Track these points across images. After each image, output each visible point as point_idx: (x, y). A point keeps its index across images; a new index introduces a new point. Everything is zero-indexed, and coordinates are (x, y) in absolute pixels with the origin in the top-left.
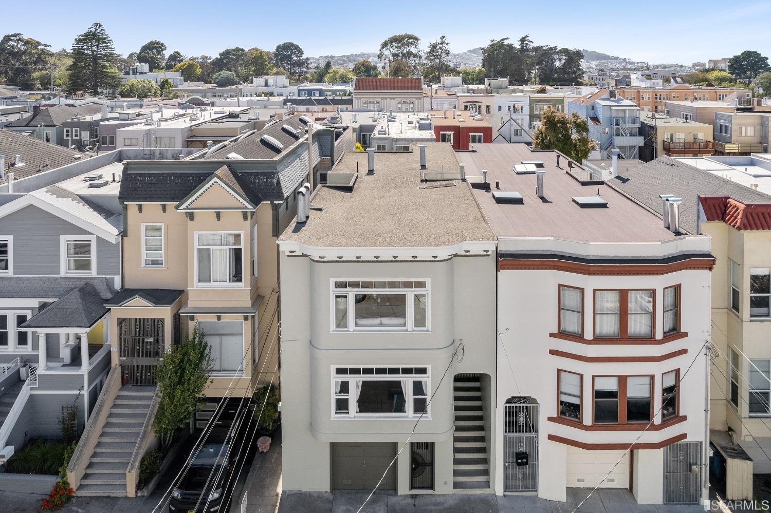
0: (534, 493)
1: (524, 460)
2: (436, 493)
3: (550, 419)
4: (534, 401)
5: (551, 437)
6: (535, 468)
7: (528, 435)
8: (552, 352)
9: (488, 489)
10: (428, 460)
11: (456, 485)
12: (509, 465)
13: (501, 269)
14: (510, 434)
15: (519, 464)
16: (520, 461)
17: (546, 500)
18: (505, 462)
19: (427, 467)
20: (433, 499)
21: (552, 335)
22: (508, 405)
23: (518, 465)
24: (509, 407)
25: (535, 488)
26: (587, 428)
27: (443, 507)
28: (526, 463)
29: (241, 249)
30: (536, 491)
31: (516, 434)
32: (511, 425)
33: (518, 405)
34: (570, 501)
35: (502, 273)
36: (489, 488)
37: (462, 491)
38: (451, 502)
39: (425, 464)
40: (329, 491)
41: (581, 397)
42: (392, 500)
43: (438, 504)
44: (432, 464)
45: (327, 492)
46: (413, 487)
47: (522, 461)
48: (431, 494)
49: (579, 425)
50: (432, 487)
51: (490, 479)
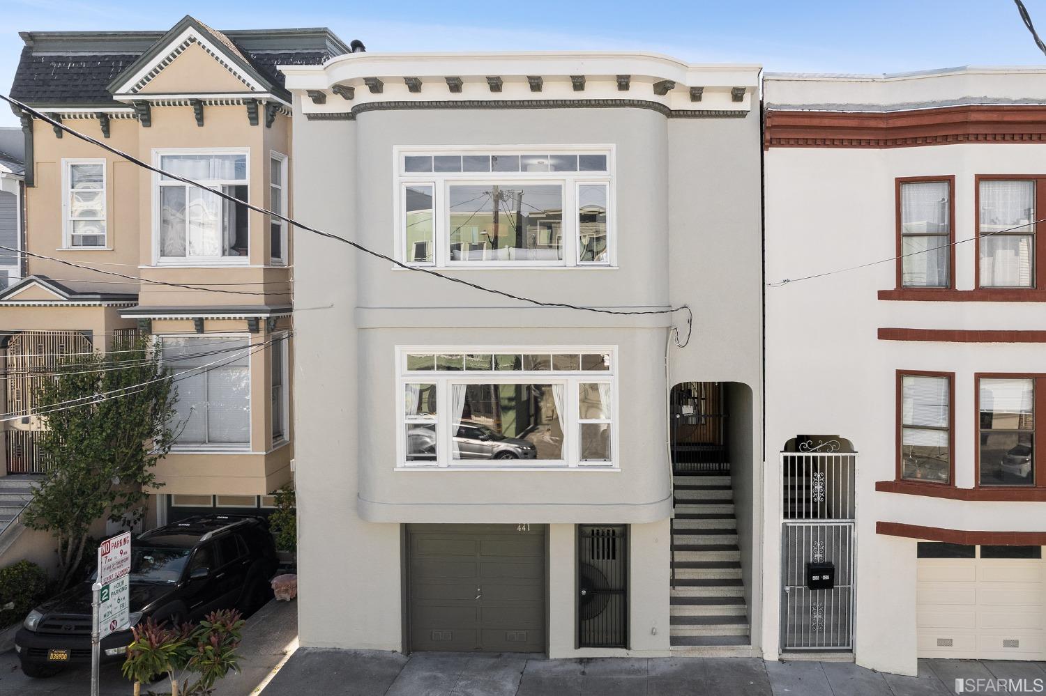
0: (846, 657)
1: (826, 577)
2: (632, 654)
3: (882, 486)
4: (844, 445)
5: (884, 528)
6: (848, 595)
7: (833, 522)
8: (885, 334)
9: (746, 646)
10: (615, 583)
11: (675, 641)
12: (792, 590)
13: (772, 145)
14: (794, 521)
15: (812, 585)
16: (816, 578)
17: (873, 671)
18: (784, 582)
19: (613, 596)
20: (626, 665)
21: (883, 295)
22: (789, 454)
23: (812, 588)
24: (792, 458)
25: (848, 645)
26: (964, 495)
27: (646, 676)
28: (829, 585)
29: (246, 187)
30: (851, 651)
31: (807, 521)
32: (797, 503)
33: (811, 455)
34: (926, 676)
35: (773, 154)
36: (750, 644)
37: (688, 651)
38: (662, 669)
39: (609, 591)
40: (399, 649)
41: (951, 430)
42: (536, 666)
43: (638, 671)
44: (624, 591)
45: (395, 651)
46: (581, 642)
47: (821, 578)
48: (623, 658)
49: (948, 490)
50: (624, 643)
51: (750, 629)
